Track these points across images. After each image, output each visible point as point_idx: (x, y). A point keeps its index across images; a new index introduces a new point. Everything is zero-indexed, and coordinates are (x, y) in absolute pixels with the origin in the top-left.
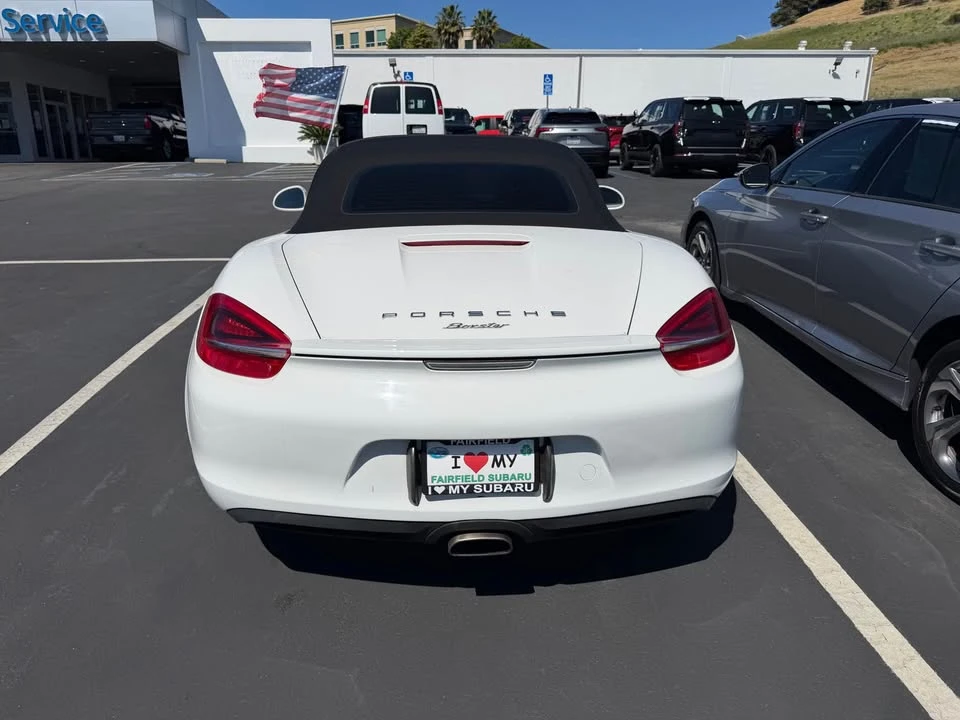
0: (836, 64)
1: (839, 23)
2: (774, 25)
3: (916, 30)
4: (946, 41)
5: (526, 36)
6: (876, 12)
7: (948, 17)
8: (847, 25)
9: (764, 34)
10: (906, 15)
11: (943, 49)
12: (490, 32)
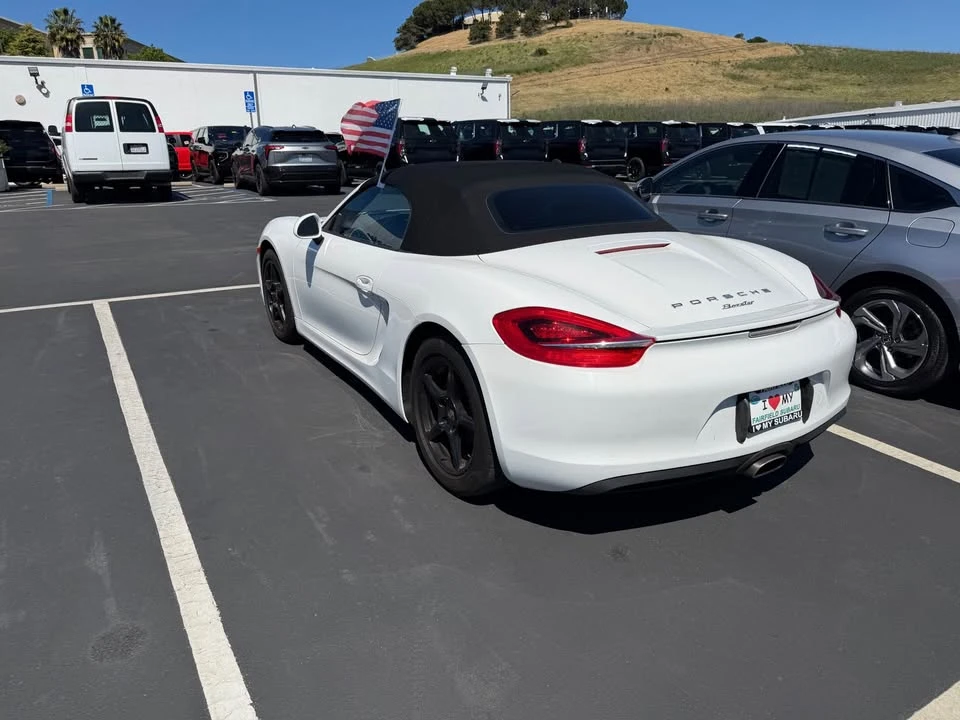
0: (483, 88)
1: (453, 50)
2: (399, 49)
3: (514, 59)
4: (536, 70)
5: (157, 46)
6: (479, 42)
7: (534, 51)
8: (459, 52)
9: (391, 57)
10: (503, 46)
11: (535, 77)
12: (118, 41)
